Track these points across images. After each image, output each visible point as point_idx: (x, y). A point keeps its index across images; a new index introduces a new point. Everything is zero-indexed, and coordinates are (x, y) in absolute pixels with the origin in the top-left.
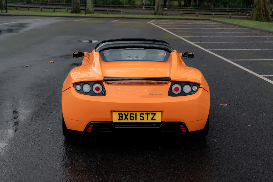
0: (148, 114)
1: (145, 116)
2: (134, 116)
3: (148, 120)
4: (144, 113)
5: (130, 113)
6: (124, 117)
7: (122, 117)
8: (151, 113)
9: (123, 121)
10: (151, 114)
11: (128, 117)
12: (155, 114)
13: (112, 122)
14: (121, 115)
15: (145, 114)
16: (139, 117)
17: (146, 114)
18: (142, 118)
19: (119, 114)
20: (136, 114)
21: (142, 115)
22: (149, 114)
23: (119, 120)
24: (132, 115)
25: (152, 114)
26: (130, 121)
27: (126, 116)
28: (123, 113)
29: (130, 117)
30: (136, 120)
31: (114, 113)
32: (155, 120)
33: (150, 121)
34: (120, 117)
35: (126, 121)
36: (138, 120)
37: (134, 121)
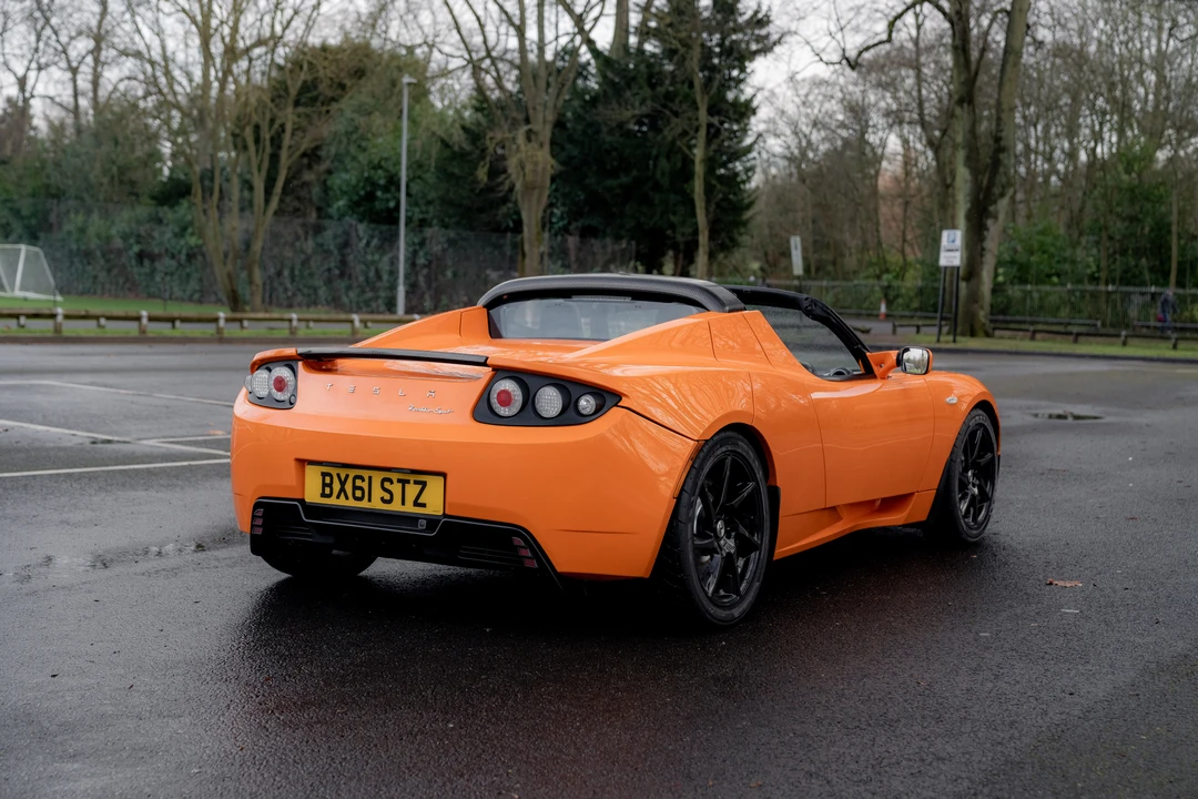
0: (404, 482)
1: (396, 488)
2: (365, 485)
3: (403, 503)
4: (394, 476)
5: (353, 473)
6: (337, 486)
7: (330, 485)
8: (412, 478)
9: (332, 501)
10: (412, 482)
11: (349, 487)
12: (424, 484)
13: (302, 501)
14: (328, 480)
15: (395, 481)
16: (377, 493)
17: (399, 481)
18: (387, 497)
19: (324, 475)
20: (370, 478)
21: (387, 485)
22: (408, 482)
23: (323, 495)
24: (358, 483)
25: (416, 482)
26: (352, 503)
27: (343, 484)
28: (334, 471)
29: (355, 488)
30: (370, 500)
31: (309, 469)
32: (424, 505)
33: (409, 508)
34: (324, 485)
35: (342, 502)
36: (377, 504)
37: (364, 504)
